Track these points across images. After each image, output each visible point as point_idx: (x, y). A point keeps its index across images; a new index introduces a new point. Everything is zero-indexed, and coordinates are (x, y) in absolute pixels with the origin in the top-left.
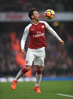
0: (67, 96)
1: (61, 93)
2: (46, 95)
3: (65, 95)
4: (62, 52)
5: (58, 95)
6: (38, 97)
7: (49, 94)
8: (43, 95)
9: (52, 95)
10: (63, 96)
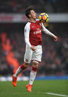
0: (56, 95)
1: (50, 92)
2: (35, 94)
3: (54, 94)
4: (51, 52)
5: (47, 94)
6: (28, 95)
7: (39, 93)
8: (32, 94)
9: (41, 94)
10: (52, 95)
